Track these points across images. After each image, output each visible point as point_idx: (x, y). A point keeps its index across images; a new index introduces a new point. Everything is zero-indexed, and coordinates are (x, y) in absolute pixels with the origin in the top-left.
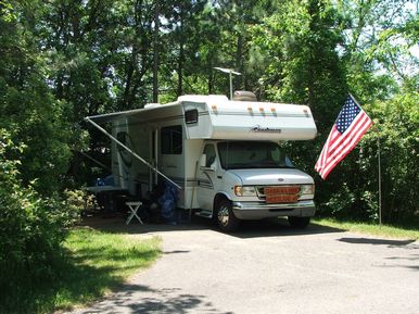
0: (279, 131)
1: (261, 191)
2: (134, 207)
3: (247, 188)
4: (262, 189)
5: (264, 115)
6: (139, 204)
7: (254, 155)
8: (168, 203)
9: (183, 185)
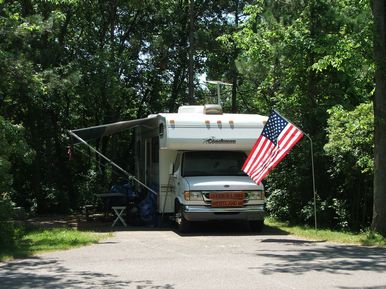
0: (233, 141)
1: (207, 196)
2: (119, 211)
3: (195, 194)
4: (208, 194)
5: (220, 127)
6: (124, 208)
7: (217, 164)
8: (146, 207)
9: (158, 191)
